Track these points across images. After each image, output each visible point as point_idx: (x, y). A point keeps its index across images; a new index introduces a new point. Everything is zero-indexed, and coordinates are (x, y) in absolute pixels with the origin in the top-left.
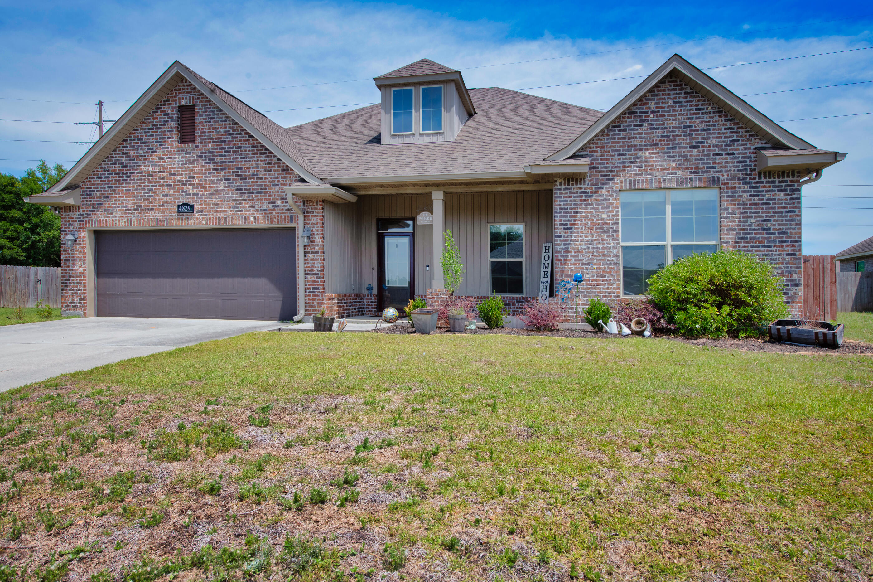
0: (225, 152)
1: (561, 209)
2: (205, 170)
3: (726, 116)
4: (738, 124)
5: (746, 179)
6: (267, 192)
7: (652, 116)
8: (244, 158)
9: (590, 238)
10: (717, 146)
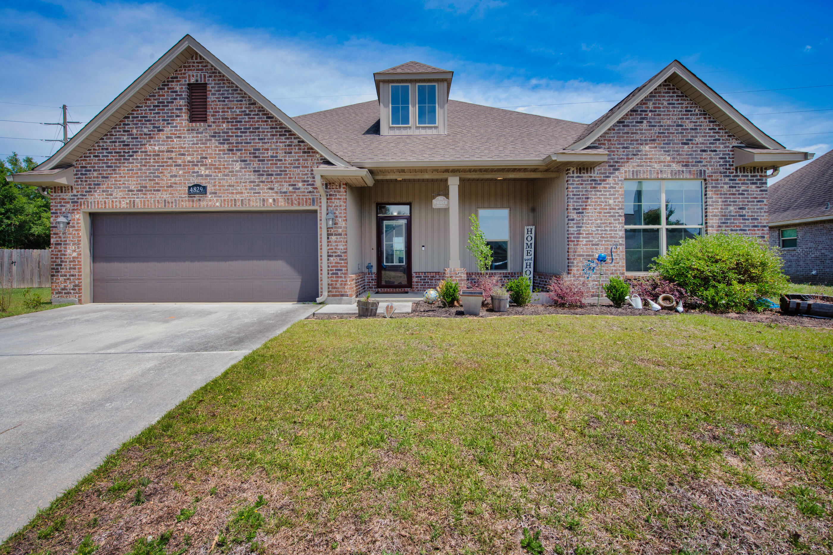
0: (241, 132)
1: (574, 195)
2: (219, 150)
3: (710, 118)
4: (719, 125)
5: (726, 172)
6: (287, 175)
7: (650, 114)
8: (262, 139)
9: (599, 221)
10: (703, 144)
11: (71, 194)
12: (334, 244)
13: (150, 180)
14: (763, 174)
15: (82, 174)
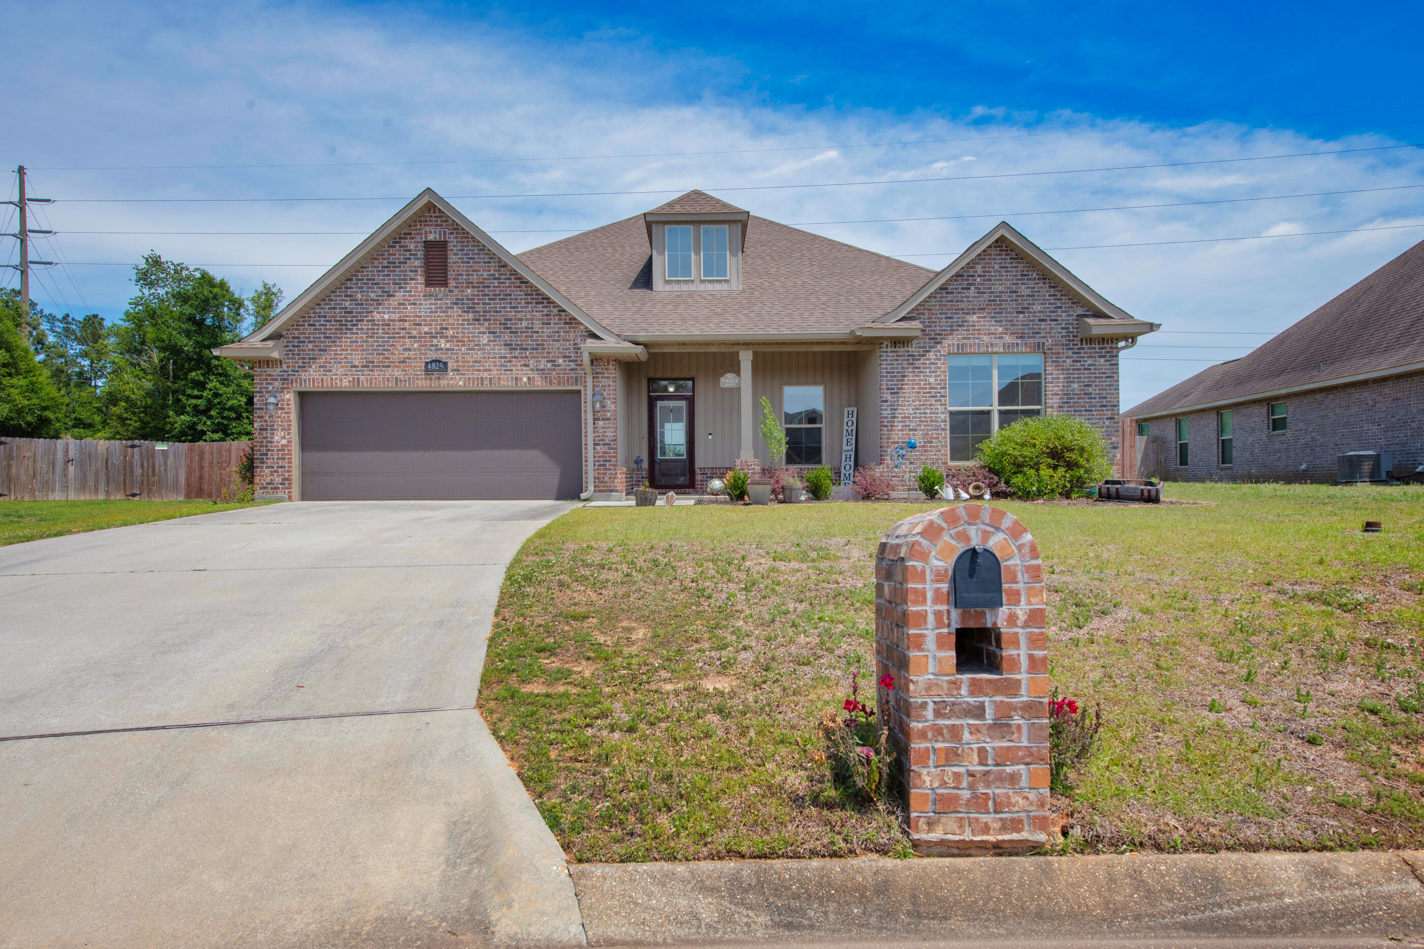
0: (489, 299)
1: (887, 372)
2: (463, 320)
3: (1050, 283)
4: (1061, 291)
5: (1069, 345)
6: (544, 349)
7: (978, 280)
8: (514, 308)
9: (917, 403)
10: (1041, 312)
11: (279, 369)
12: (601, 430)
13: (378, 354)
14: (1114, 345)
15: (293, 346)
